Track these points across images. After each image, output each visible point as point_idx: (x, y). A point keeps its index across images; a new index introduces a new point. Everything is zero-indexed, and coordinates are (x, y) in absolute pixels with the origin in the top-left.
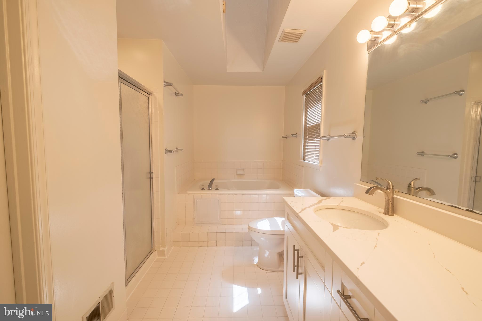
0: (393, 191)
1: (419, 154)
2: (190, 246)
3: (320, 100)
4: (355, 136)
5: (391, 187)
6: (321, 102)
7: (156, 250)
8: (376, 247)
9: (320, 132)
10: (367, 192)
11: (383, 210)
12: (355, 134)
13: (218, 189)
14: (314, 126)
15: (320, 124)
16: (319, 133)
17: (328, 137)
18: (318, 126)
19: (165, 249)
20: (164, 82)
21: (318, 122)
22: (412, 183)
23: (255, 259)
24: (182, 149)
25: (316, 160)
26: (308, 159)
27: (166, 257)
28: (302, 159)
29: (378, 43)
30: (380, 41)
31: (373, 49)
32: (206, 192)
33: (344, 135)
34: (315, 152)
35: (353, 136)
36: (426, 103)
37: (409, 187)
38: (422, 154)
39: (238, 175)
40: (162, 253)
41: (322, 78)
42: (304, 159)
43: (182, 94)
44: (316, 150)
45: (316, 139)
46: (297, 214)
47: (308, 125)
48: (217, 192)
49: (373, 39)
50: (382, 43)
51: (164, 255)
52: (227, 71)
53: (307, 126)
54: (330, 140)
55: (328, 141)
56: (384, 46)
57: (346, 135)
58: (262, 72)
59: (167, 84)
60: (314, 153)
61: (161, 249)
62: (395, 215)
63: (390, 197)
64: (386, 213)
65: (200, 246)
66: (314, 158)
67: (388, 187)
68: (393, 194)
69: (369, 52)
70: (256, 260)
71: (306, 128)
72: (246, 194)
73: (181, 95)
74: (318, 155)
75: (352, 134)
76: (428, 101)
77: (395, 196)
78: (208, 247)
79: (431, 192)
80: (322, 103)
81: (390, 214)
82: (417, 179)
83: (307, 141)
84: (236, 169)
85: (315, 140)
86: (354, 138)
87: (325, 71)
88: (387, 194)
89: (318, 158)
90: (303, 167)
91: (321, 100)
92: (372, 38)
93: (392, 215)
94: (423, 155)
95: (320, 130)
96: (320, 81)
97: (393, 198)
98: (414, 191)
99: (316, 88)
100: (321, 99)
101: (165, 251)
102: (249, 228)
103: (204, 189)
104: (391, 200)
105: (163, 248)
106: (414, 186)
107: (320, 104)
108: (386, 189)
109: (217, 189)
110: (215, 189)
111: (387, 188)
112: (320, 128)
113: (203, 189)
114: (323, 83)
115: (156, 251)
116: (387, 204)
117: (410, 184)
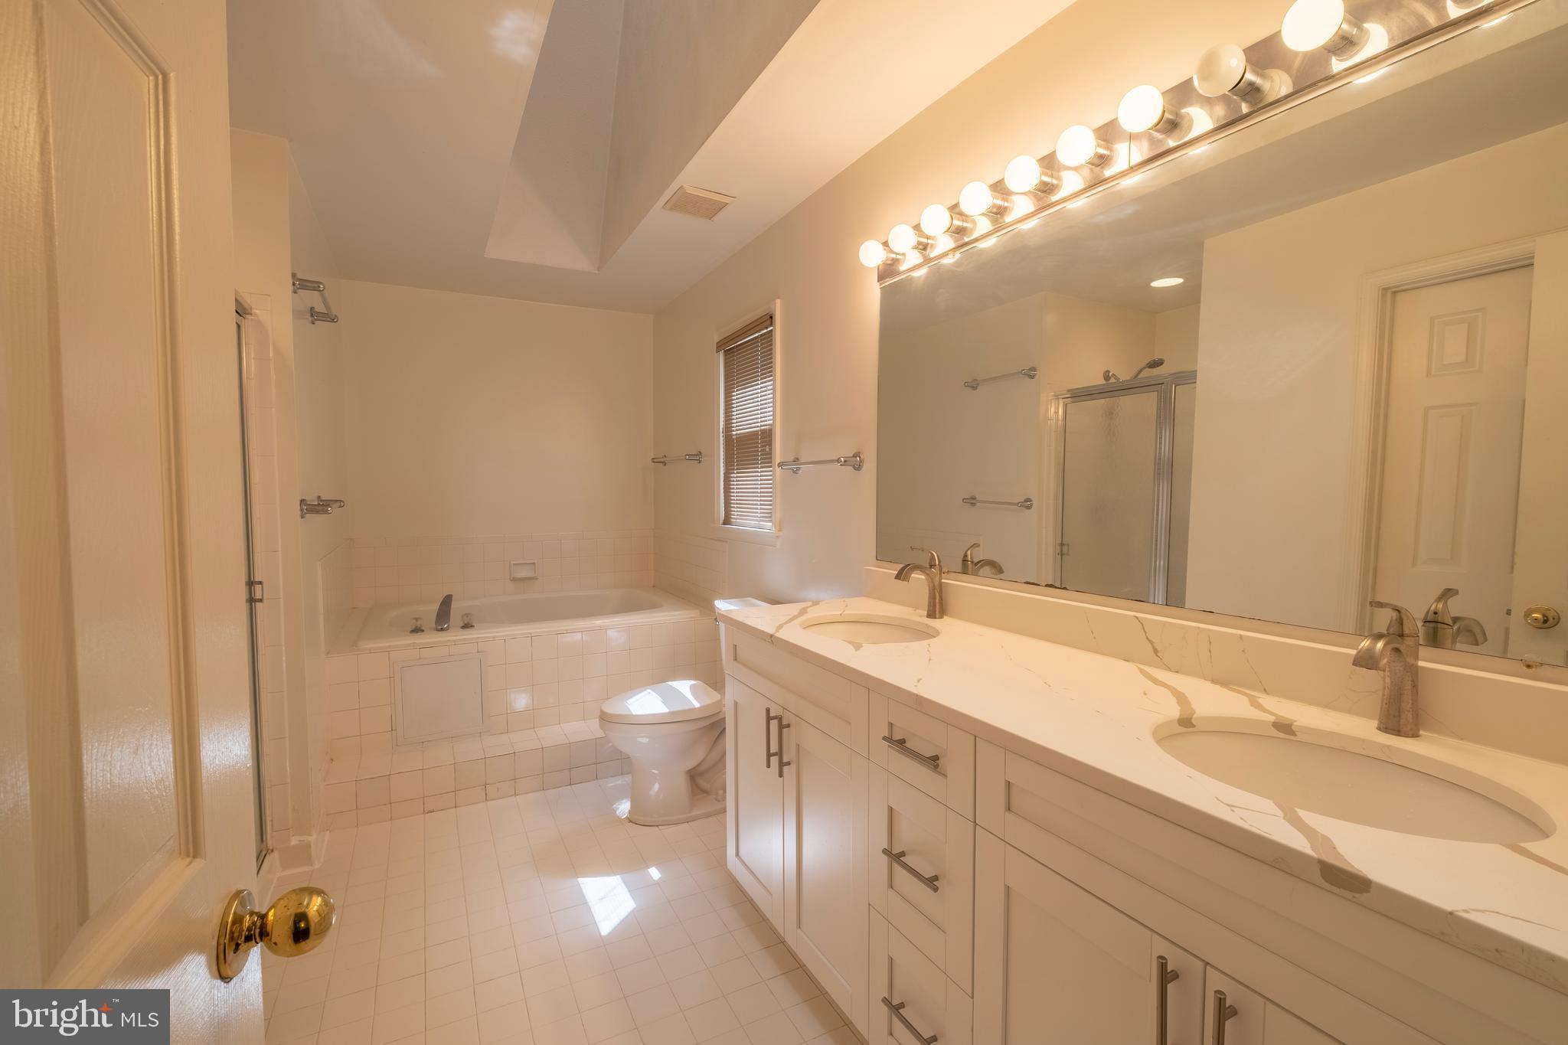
0: (941, 570)
1: (968, 501)
2: (391, 819)
3: (768, 369)
4: (861, 461)
5: (937, 563)
6: (771, 376)
7: (272, 851)
8: (930, 660)
9: (771, 449)
10: (898, 577)
11: (925, 613)
12: (860, 457)
13: (472, 626)
14: (755, 434)
15: (771, 430)
16: (771, 454)
17: (794, 464)
18: (767, 435)
19: (312, 839)
20: (294, 275)
21: (766, 425)
22: (969, 552)
23: (618, 809)
24: (341, 501)
25: (766, 521)
26: (738, 519)
27: (317, 866)
28: (721, 522)
29: (898, 273)
30: (902, 268)
31: (890, 282)
32: (430, 638)
33: (838, 460)
34: (761, 501)
35: (855, 462)
36: (974, 388)
37: (965, 561)
38: (972, 501)
39: (515, 580)
40: (303, 854)
41: (771, 317)
42: (727, 521)
43: (336, 316)
44: (761, 496)
45: (762, 467)
46: (772, 636)
47: (737, 430)
48: (469, 634)
49: (889, 262)
50: (908, 275)
51: (309, 861)
52: (486, 256)
53: (734, 433)
54: (799, 470)
55: (795, 472)
56: (910, 280)
57: (842, 459)
58: (596, 272)
59: (301, 284)
60: (757, 505)
61: (294, 841)
62: (945, 617)
63: (937, 583)
64: (931, 615)
65: (428, 813)
66: (757, 517)
67: (933, 563)
68: (941, 578)
69: (881, 284)
70: (624, 808)
71: (729, 440)
72: (567, 630)
73: (333, 320)
74: (771, 509)
75: (855, 459)
76: (978, 384)
77: (943, 581)
78: (458, 809)
79: (997, 568)
80: (775, 378)
81: (937, 616)
82: (976, 545)
83: (734, 473)
84: (510, 563)
85: (759, 470)
86: (858, 467)
87: (778, 301)
88: (930, 578)
89: (770, 517)
90: (726, 542)
91: (771, 372)
92: (887, 259)
93: (941, 617)
94: (973, 504)
95: (770, 445)
96: (769, 322)
97: (941, 584)
98: (972, 568)
99: (755, 338)
100: (771, 367)
101: (310, 846)
102: (605, 719)
103: (423, 631)
104: (937, 588)
105: (302, 838)
106: (971, 558)
107: (769, 381)
108: (928, 566)
109: (467, 626)
110: (463, 627)
111: (931, 566)
112: (771, 441)
113: (417, 630)
114: (775, 328)
115: (276, 854)
116: (932, 597)
117: (966, 556)
